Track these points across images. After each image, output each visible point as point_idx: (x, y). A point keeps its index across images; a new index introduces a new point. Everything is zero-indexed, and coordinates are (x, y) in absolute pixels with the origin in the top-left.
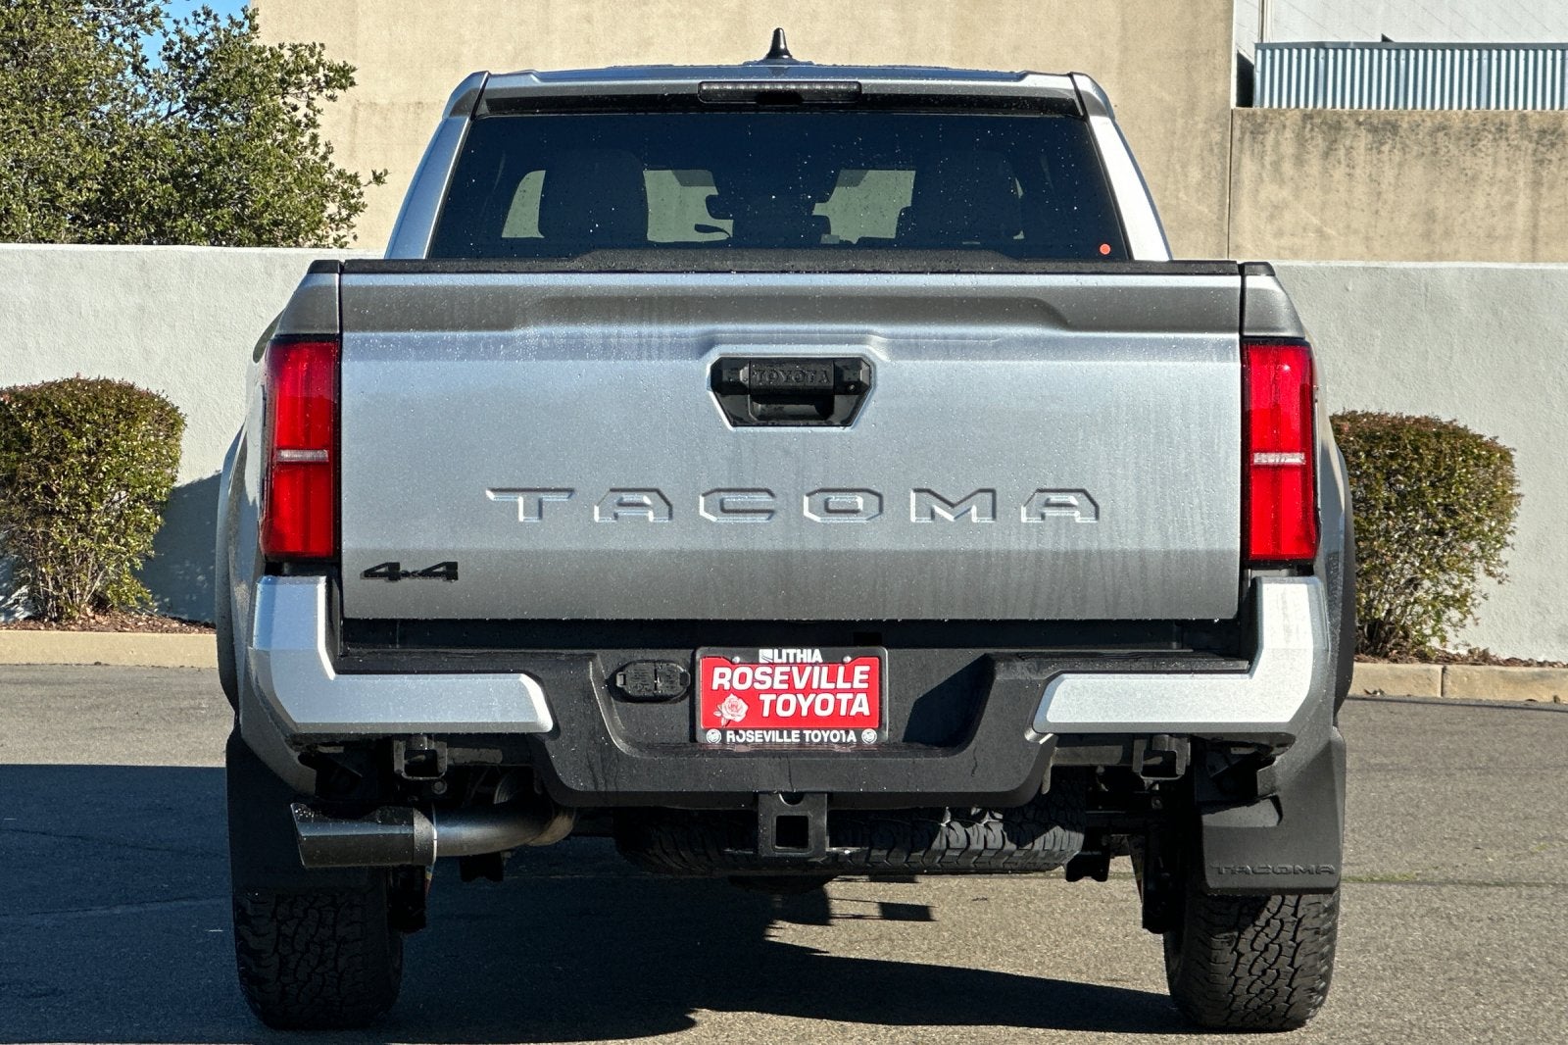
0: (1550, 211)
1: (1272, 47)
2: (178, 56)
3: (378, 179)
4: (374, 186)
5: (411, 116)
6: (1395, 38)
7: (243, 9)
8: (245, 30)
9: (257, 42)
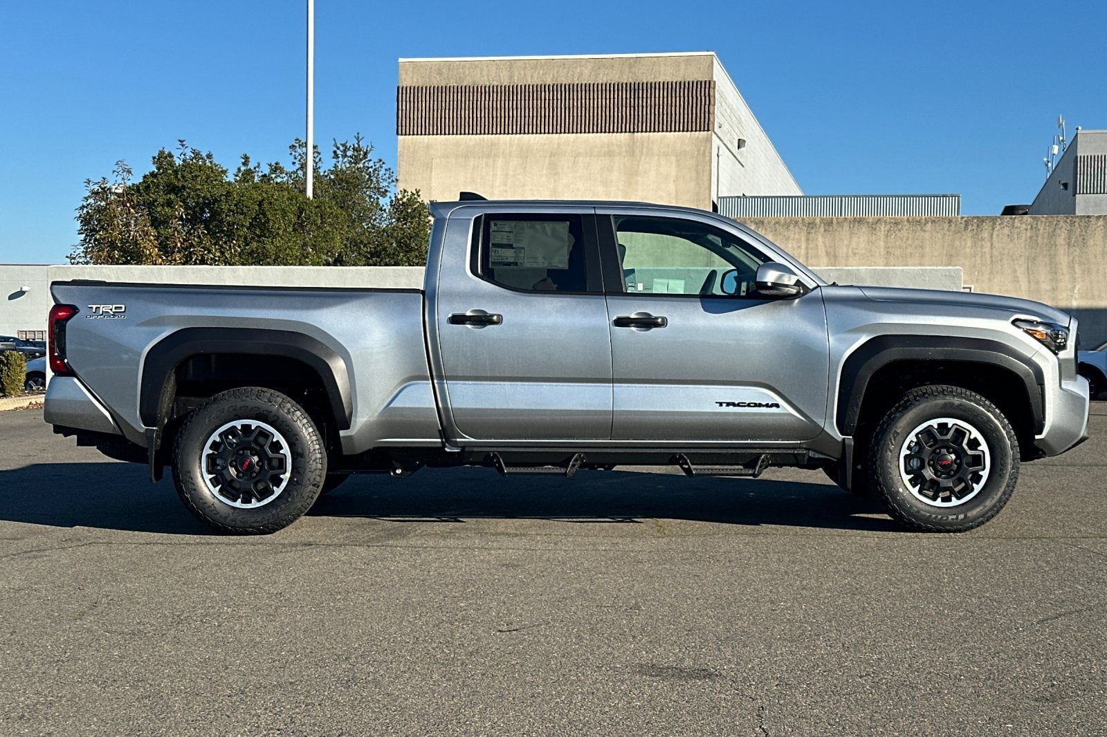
1: (721, 198)
2: (394, 205)
6: (746, 195)
7: (416, 190)
8: (416, 196)
9: (419, 200)
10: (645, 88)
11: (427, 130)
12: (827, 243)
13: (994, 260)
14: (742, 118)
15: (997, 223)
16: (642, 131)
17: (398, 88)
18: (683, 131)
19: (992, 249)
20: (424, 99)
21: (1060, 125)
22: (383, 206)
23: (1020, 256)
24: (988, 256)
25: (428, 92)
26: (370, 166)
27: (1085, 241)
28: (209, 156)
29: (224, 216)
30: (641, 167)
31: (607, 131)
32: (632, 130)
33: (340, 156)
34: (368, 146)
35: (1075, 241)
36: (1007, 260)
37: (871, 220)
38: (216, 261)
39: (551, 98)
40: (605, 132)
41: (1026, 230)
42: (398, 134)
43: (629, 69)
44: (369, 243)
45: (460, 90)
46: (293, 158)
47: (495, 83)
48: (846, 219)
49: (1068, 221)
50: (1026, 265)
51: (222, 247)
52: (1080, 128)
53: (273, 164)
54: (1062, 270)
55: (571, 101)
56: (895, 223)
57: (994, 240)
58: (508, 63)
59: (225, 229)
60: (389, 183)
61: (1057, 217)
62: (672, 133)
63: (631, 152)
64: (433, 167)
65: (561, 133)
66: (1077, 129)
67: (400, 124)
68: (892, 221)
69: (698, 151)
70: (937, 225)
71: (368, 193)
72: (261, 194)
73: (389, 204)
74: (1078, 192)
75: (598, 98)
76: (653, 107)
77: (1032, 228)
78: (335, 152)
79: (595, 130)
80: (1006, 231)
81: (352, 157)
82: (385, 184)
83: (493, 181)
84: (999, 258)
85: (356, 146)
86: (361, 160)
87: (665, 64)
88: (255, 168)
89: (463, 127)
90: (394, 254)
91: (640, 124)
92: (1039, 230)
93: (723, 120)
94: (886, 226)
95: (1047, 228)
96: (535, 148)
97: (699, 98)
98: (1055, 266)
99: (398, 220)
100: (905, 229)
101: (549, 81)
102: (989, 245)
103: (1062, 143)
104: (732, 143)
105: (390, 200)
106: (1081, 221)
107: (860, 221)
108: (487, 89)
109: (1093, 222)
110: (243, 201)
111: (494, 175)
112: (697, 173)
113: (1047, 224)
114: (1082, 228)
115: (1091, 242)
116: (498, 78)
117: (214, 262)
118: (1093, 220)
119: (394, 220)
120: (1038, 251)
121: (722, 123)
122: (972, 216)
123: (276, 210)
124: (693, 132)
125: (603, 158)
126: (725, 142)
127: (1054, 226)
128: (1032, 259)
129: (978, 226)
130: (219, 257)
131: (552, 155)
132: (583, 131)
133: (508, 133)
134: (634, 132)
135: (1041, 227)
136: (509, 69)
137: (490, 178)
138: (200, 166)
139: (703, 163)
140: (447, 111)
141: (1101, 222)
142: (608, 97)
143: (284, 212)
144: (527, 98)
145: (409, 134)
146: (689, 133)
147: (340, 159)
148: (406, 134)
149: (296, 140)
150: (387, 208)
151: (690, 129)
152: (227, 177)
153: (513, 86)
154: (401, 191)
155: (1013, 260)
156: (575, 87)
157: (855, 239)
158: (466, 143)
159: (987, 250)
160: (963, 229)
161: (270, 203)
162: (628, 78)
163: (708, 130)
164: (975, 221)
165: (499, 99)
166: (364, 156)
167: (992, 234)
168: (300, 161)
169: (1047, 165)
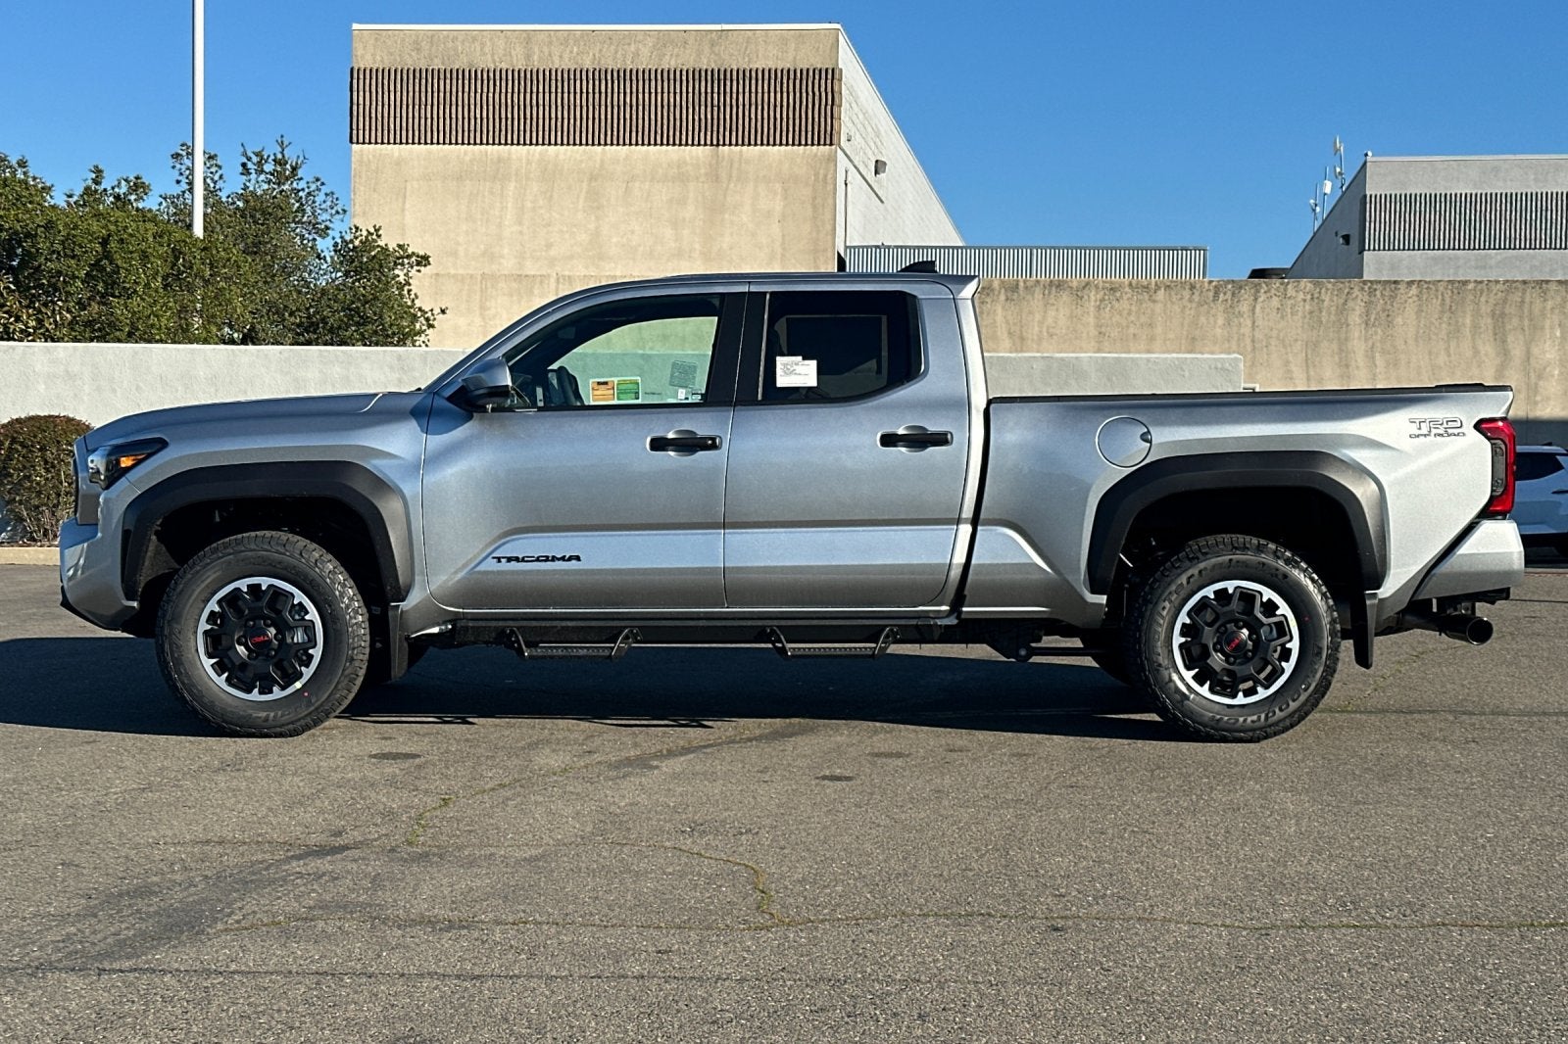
0: (986, 326)
1: (850, 247)
2: (340, 250)
3: (443, 312)
4: (441, 315)
5: (433, 280)
6: (885, 244)
7: (375, 227)
8: (374, 237)
9: (380, 243)
10: (735, 77)
11: (398, 137)
12: (1009, 317)
13: (1257, 346)
14: (881, 128)
15: (1262, 291)
16: (730, 144)
17: (352, 69)
18: (793, 144)
19: (1254, 330)
20: (392, 88)
21: (1337, 151)
22: (322, 251)
23: (1296, 340)
24: (1248, 341)
25: (399, 77)
26: (300, 188)
27: (1389, 319)
28: (22, 164)
29: (42, 260)
30: (729, 199)
31: (677, 142)
32: (715, 142)
33: (253, 171)
34: (298, 157)
35: (1375, 319)
36: (1276, 346)
37: (1075, 284)
38: (29, 334)
39: (591, 90)
40: (674, 144)
41: (1305, 301)
42: (351, 142)
43: (711, 48)
44: (298, 310)
45: (448, 75)
46: (177, 173)
47: (504, 66)
48: (1038, 282)
49: (1366, 288)
50: (1304, 355)
51: (40, 312)
52: (1370, 154)
53: (132, 178)
54: (1356, 361)
55: (622, 95)
56: (1111, 289)
57: (1257, 315)
58: (524, 35)
59: (44, 281)
60: (332, 215)
61: (1350, 282)
62: (777, 148)
63: (714, 176)
64: (408, 194)
65: (606, 144)
66: (1366, 155)
67: (355, 127)
68: (1107, 285)
69: (816, 175)
70: (1173, 293)
71: (298, 230)
72: (105, 227)
73: (332, 249)
74: (1367, 248)
75: (662, 93)
76: (747, 107)
77: (1312, 299)
78: (244, 165)
79: (659, 141)
80: (1275, 302)
81: (272, 174)
82: (325, 216)
83: (501, 217)
84: (1264, 344)
85: (279, 156)
86: (287, 179)
87: (765, 42)
88: (113, 188)
89: (454, 133)
90: (339, 328)
91: (727, 133)
92: (1323, 301)
93: (854, 129)
94: (1097, 293)
95: (1335, 298)
96: (566, 168)
97: (817, 93)
98: (1346, 356)
99: (347, 274)
100: (1125, 297)
101: (588, 63)
102: (1249, 323)
103: (1340, 177)
104: (866, 166)
105: (333, 242)
106: (1385, 289)
107: (1059, 286)
108: (491, 75)
109: (1402, 291)
110: (74, 236)
111: (503, 208)
112: (814, 207)
113: (1336, 293)
114: (1386, 298)
115: (1399, 320)
116: (508, 58)
117: (25, 335)
118: (1402, 287)
119: (339, 274)
120: (1321, 332)
121: (852, 134)
122: (1225, 279)
123: (131, 252)
124: (808, 147)
125: (670, 184)
126: (856, 163)
127: (1344, 297)
128: (1313, 346)
129: (1233, 294)
130: (33, 328)
131: (593, 178)
132: (640, 142)
133: (525, 144)
134: (718, 145)
135: (1326, 297)
136: (524, 44)
137: (497, 213)
138: (6, 179)
139: (823, 193)
140: (429, 107)
141: (1414, 290)
142: (678, 91)
143: (145, 257)
144: (553, 90)
145: (370, 143)
146: (802, 147)
147: (253, 176)
148: (364, 143)
149: (182, 145)
150: (328, 254)
151: (803, 142)
152: (51, 197)
153: (531, 71)
154: (351, 229)
155: (1285, 347)
156: (628, 74)
157: (1052, 313)
158: (458, 157)
159: (1246, 330)
160: (1211, 298)
161: (122, 241)
162: (709, 61)
163: (831, 144)
164: (1230, 286)
165: (510, 90)
166: (292, 172)
167: (1255, 306)
168: (187, 178)
169: (1314, 210)
